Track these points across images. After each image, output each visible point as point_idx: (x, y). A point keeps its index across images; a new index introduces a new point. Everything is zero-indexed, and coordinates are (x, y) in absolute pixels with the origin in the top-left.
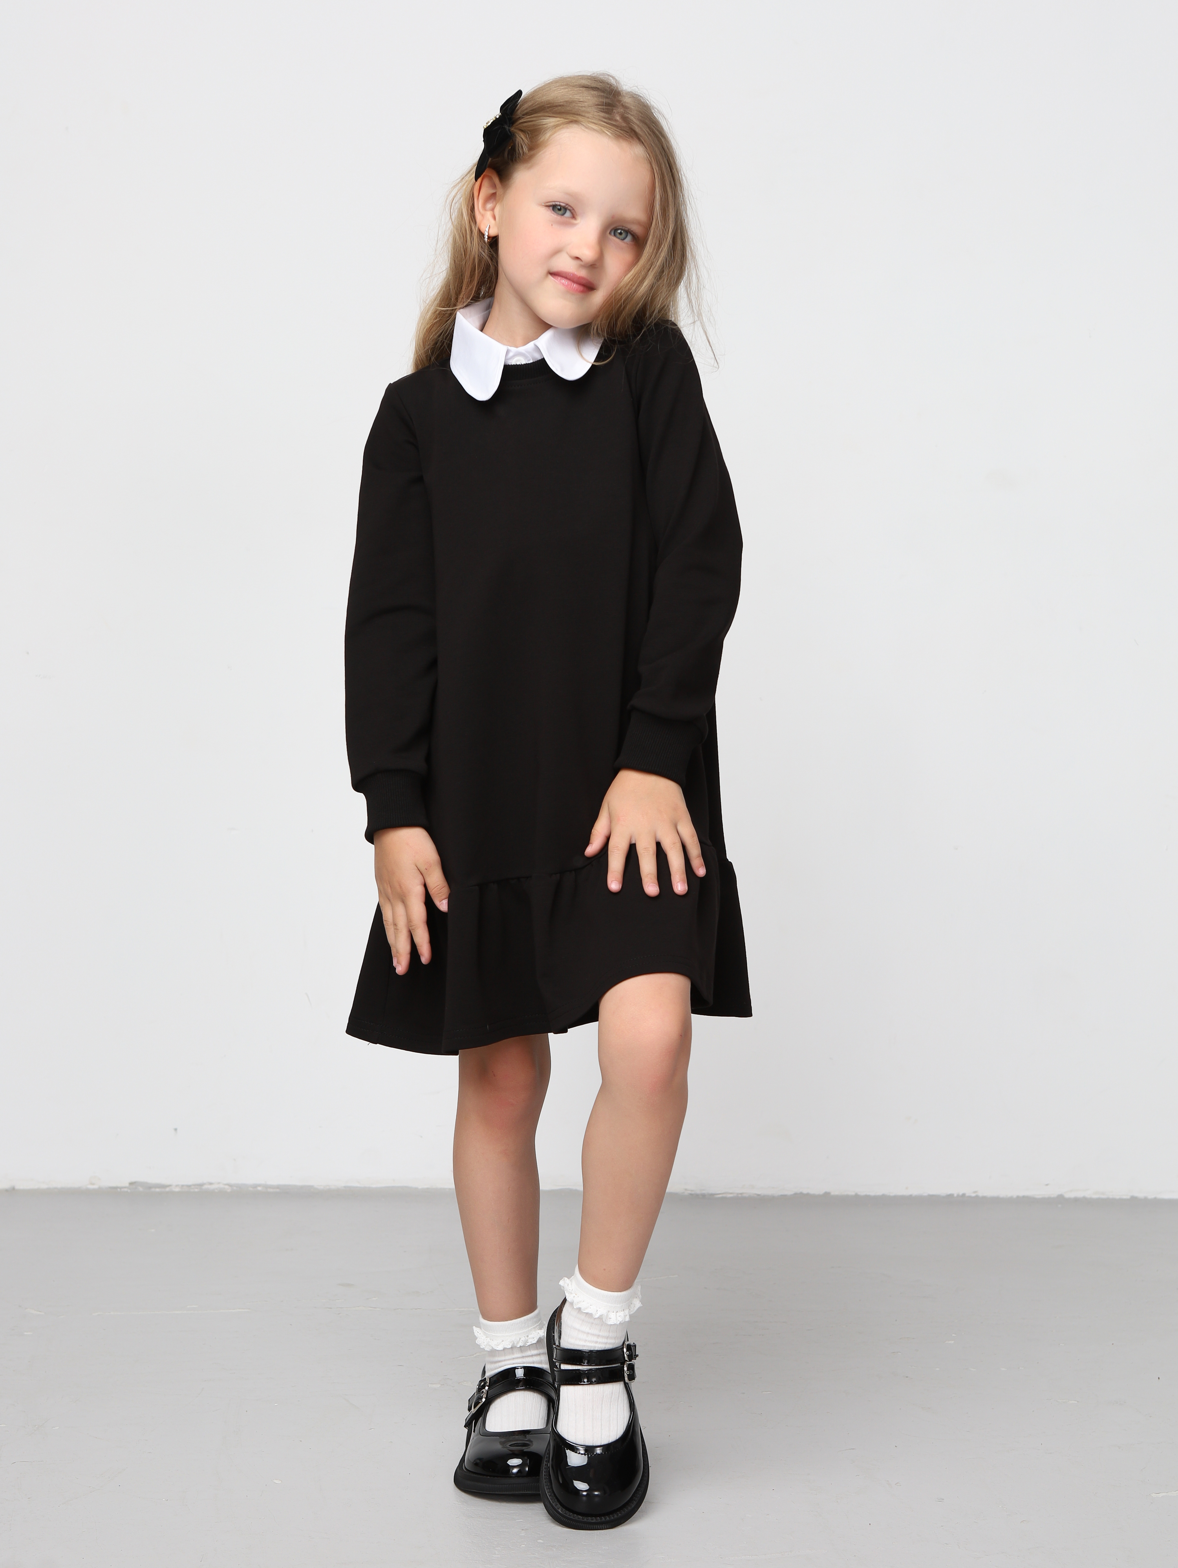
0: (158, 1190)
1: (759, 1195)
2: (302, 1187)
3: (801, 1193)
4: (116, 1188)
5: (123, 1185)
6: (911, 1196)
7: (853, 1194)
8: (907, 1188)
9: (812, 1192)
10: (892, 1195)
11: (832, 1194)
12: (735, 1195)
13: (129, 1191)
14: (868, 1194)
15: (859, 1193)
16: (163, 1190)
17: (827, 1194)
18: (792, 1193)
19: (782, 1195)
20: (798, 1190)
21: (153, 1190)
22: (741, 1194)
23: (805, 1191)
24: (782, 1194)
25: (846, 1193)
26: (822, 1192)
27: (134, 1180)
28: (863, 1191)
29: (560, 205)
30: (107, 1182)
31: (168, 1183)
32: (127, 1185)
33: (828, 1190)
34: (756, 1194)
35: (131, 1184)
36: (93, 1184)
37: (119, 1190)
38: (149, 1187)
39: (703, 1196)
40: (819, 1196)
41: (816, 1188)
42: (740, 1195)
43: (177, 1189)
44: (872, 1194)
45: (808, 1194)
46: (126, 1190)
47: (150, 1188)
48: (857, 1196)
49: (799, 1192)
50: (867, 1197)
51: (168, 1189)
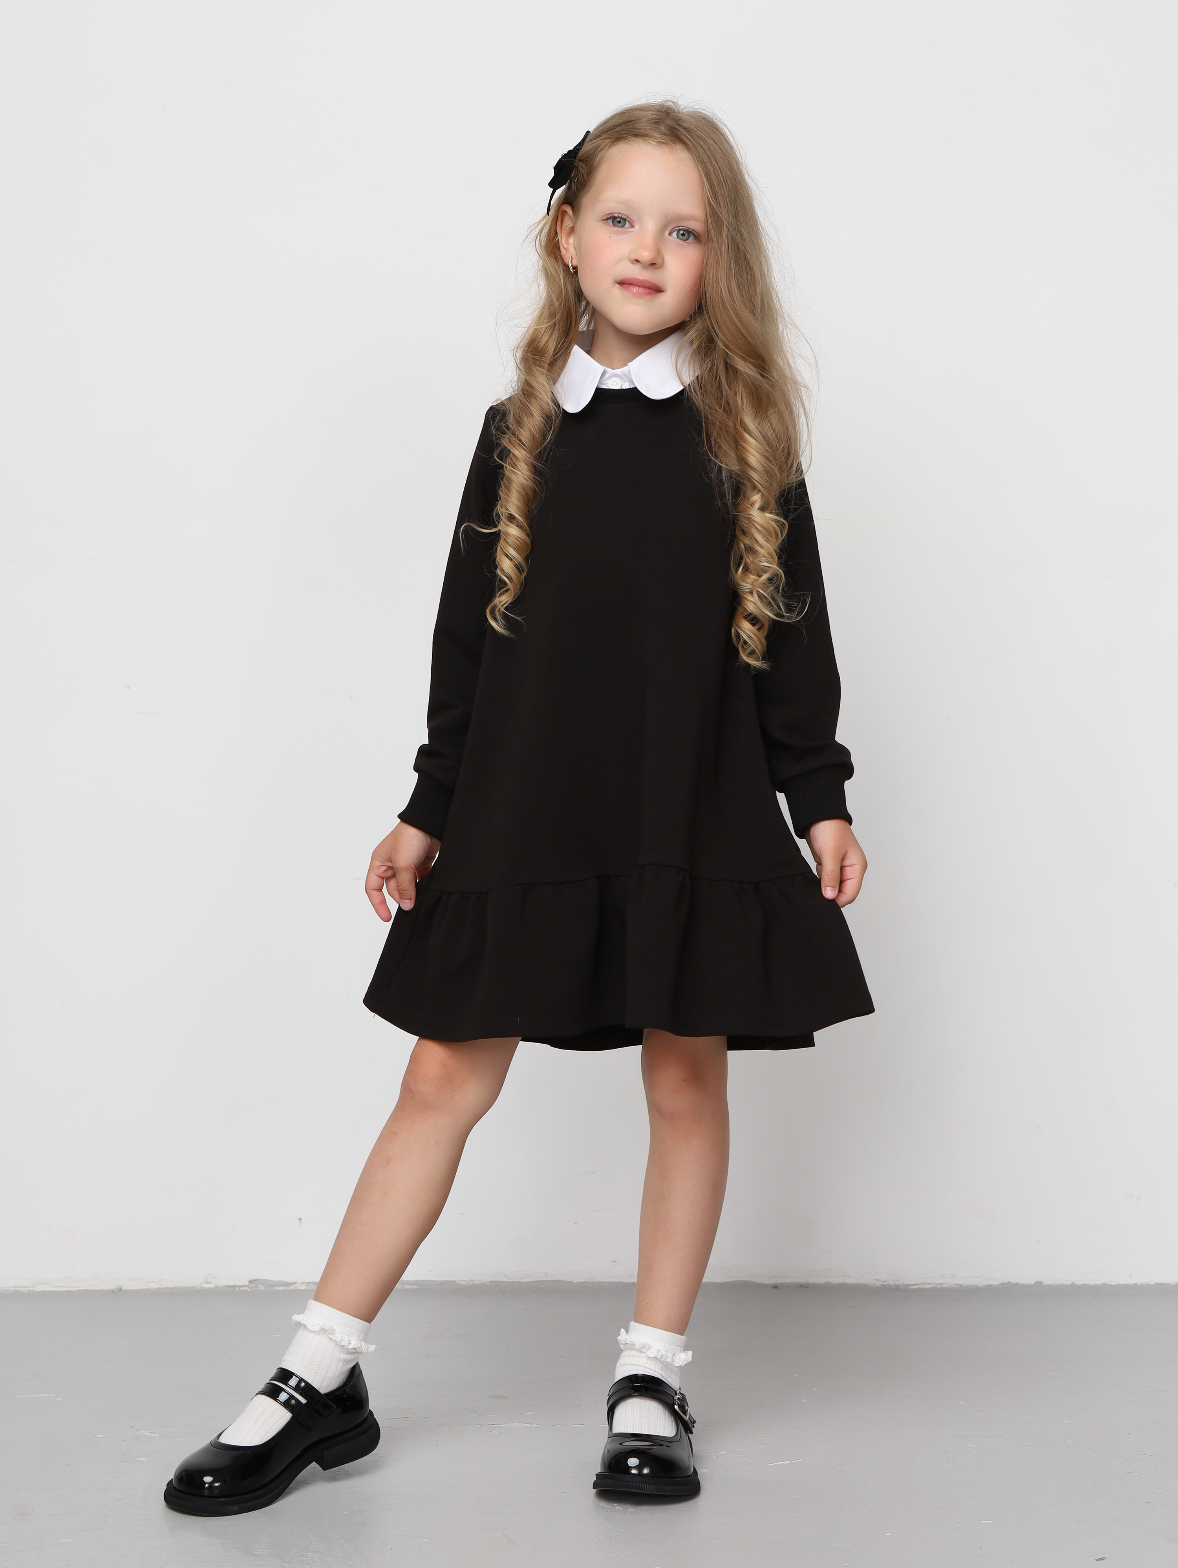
0: (281, 1288)
1: (961, 1285)
2: (443, 1283)
3: (1009, 1283)
4: (235, 1287)
5: (243, 1284)
6: (1136, 1284)
7: (1069, 1283)
8: (1131, 1276)
9: (1021, 1281)
10: (1113, 1284)
11: (1045, 1283)
12: (933, 1286)
13: (249, 1290)
14: (1086, 1283)
15: (1076, 1283)
16: (287, 1288)
17: (1039, 1284)
18: (1000, 1283)
19: (987, 1286)
20: (1005, 1280)
21: (276, 1288)
22: (940, 1284)
23: (1014, 1281)
24: (987, 1284)
25: (1060, 1283)
26: (1033, 1282)
27: (254, 1278)
28: (1080, 1280)
29: (618, 217)
30: (224, 1280)
31: (293, 1281)
32: (247, 1283)
33: (1040, 1280)
34: (957, 1284)
35: (251, 1282)
36: (209, 1283)
37: (237, 1289)
38: (271, 1284)
39: (897, 1288)
40: (1030, 1286)
41: (1027, 1277)
42: (939, 1286)
43: (303, 1287)
44: (1091, 1283)
45: (1017, 1284)
46: (245, 1288)
47: (273, 1286)
48: (1073, 1285)
49: (1006, 1282)
50: (1085, 1287)
51: (292, 1287)
